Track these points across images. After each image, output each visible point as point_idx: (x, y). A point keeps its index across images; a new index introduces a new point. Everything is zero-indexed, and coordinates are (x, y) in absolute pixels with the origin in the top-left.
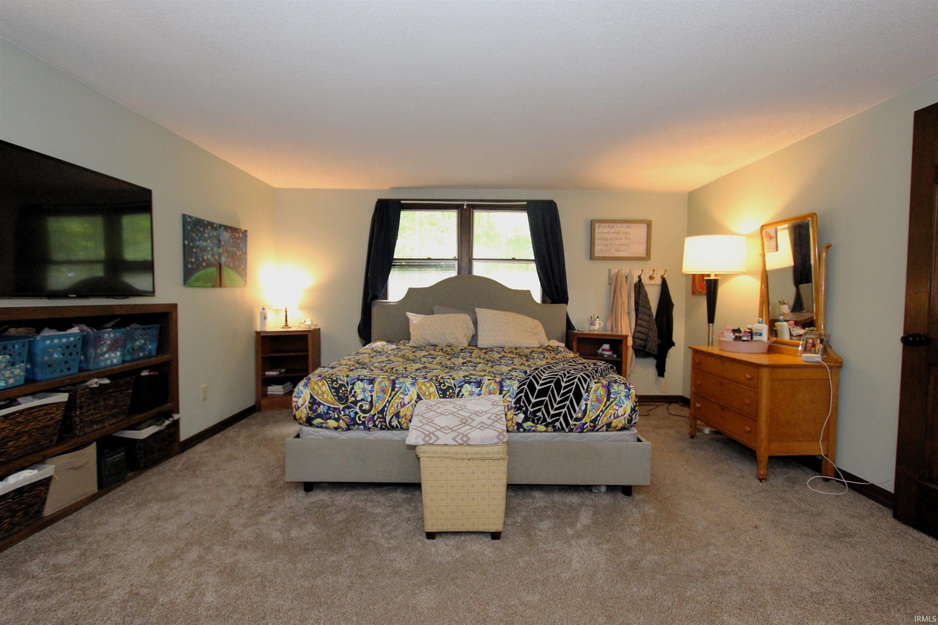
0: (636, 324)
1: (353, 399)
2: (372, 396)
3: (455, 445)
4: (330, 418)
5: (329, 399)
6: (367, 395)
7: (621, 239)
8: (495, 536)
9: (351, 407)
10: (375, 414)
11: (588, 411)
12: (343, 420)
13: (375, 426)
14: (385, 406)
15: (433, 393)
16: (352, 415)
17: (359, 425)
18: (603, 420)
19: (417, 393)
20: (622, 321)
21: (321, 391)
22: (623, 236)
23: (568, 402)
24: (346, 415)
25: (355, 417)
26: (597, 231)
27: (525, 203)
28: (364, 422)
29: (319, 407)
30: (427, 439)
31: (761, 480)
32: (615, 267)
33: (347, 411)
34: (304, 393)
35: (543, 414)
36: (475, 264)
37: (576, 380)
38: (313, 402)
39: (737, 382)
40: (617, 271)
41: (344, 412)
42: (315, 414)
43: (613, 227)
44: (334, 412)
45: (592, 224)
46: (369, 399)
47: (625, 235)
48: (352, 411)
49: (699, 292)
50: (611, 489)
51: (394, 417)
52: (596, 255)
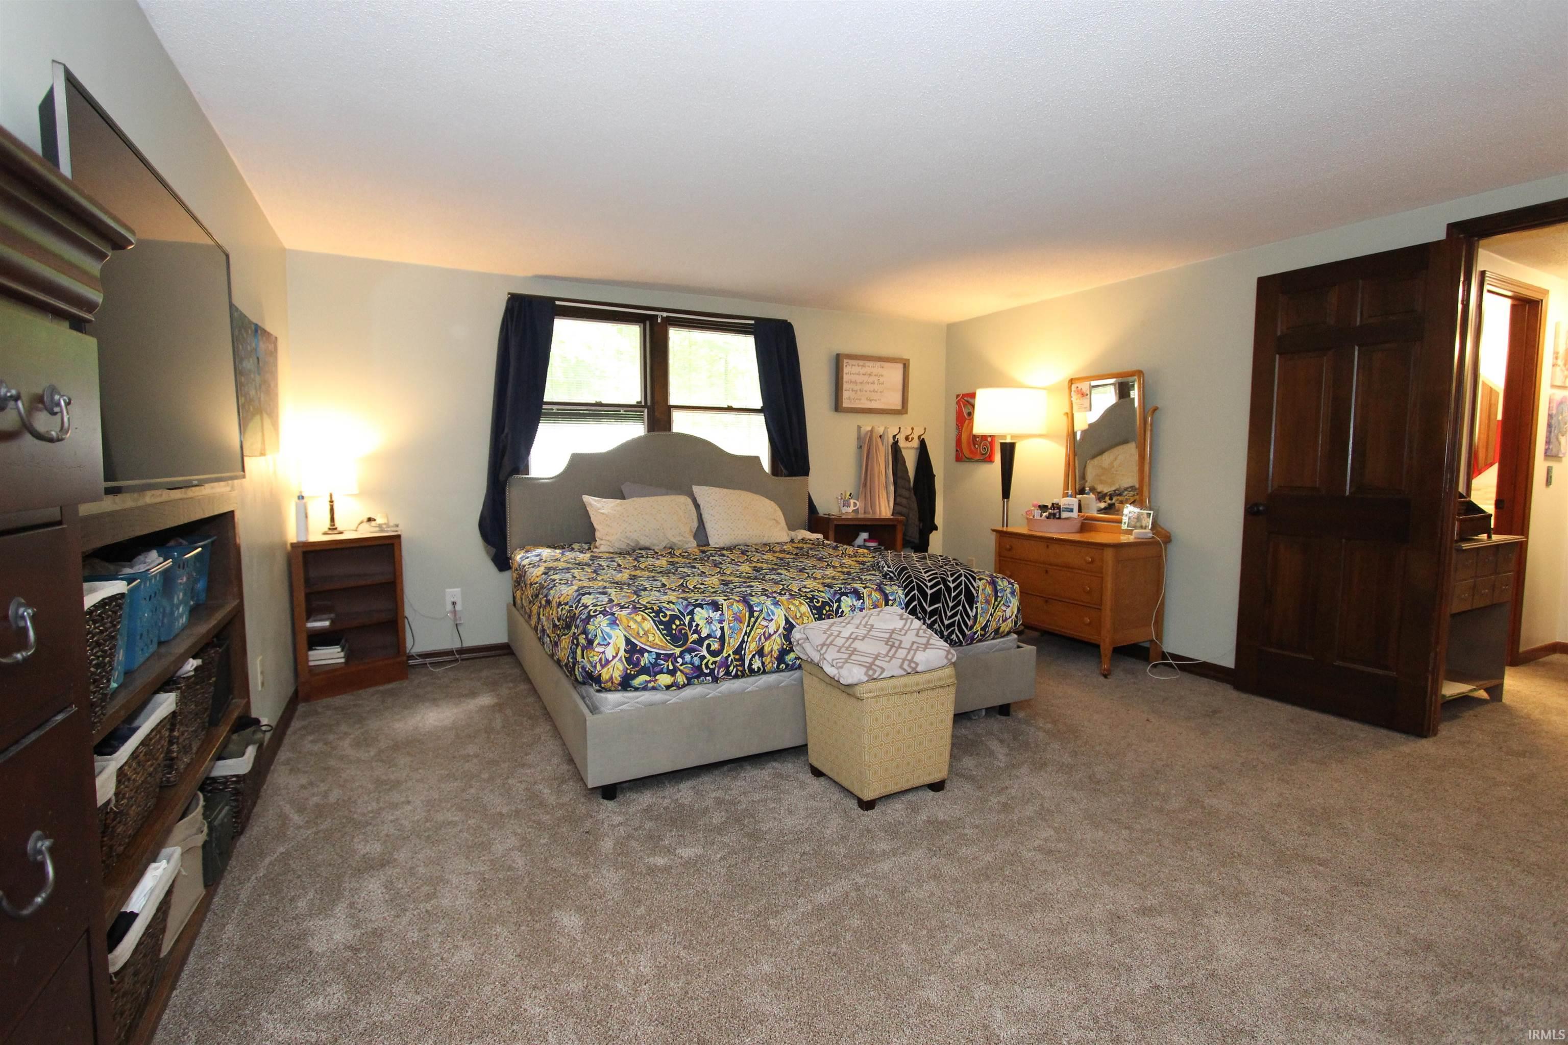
0: (895, 503)
1: (695, 636)
2: (722, 629)
3: (902, 676)
4: (661, 672)
5: (657, 641)
6: (714, 629)
7: (873, 383)
8: (937, 787)
9: (694, 650)
10: (729, 655)
11: (979, 616)
12: (681, 671)
13: (728, 673)
14: (743, 641)
15: (804, 613)
16: (696, 661)
17: (706, 675)
18: (993, 625)
19: (785, 615)
20: (881, 500)
21: (643, 630)
22: (875, 379)
23: (960, 608)
24: (686, 663)
25: (701, 664)
26: (846, 370)
27: (752, 322)
28: (713, 670)
29: (643, 656)
30: (871, 672)
31: (1105, 676)
32: (867, 423)
33: (688, 657)
34: (614, 638)
35: (939, 626)
36: (676, 415)
37: (963, 578)
38: (632, 649)
39: (1072, 568)
40: (869, 428)
41: (683, 659)
42: (637, 669)
43: (863, 366)
44: (667, 661)
45: (838, 362)
46: (718, 634)
47: (877, 378)
48: (696, 656)
49: (968, 458)
50: (990, 711)
51: (757, 656)
52: (845, 405)
